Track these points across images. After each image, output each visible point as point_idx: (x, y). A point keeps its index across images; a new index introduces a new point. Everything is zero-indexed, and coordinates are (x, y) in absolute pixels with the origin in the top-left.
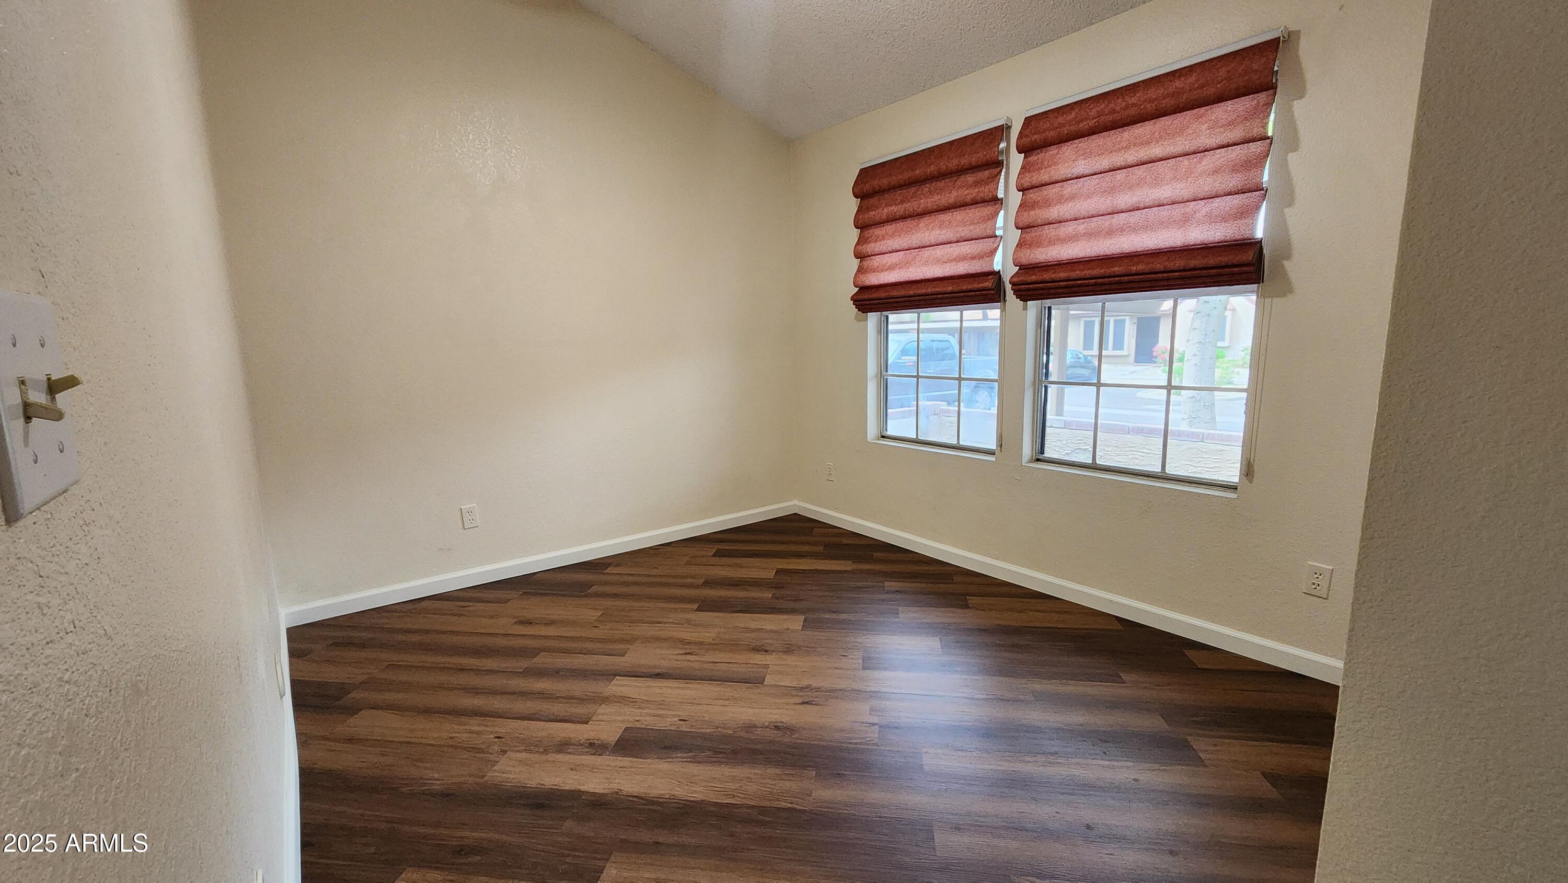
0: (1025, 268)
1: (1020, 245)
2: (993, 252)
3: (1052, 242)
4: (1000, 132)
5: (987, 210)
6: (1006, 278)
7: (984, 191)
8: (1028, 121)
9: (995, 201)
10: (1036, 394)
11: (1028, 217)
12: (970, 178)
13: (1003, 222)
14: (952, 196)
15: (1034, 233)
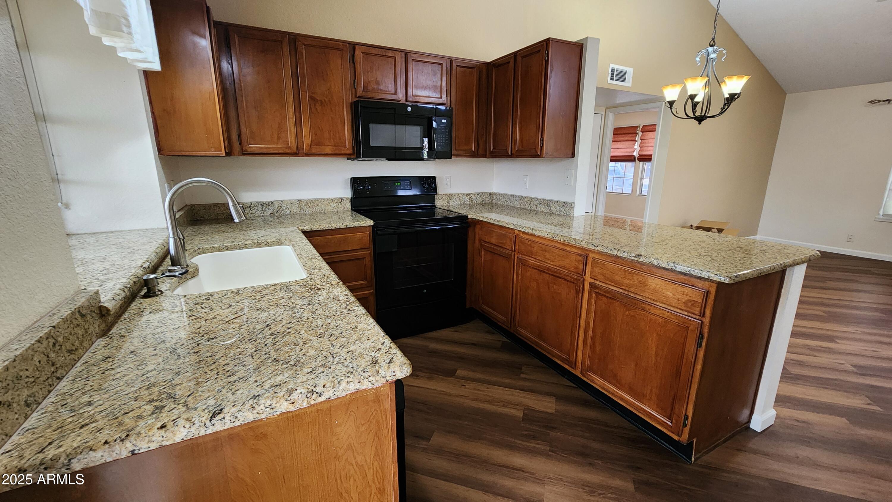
0: (640, 155)
1: (640, 151)
2: (634, 151)
3: (646, 151)
4: (637, 127)
5: (634, 142)
6: (636, 157)
7: (633, 138)
8: (644, 126)
9: (636, 141)
10: (641, 181)
11: (642, 145)
12: (630, 135)
13: (636, 146)
14: (626, 139)
15: (643, 148)
